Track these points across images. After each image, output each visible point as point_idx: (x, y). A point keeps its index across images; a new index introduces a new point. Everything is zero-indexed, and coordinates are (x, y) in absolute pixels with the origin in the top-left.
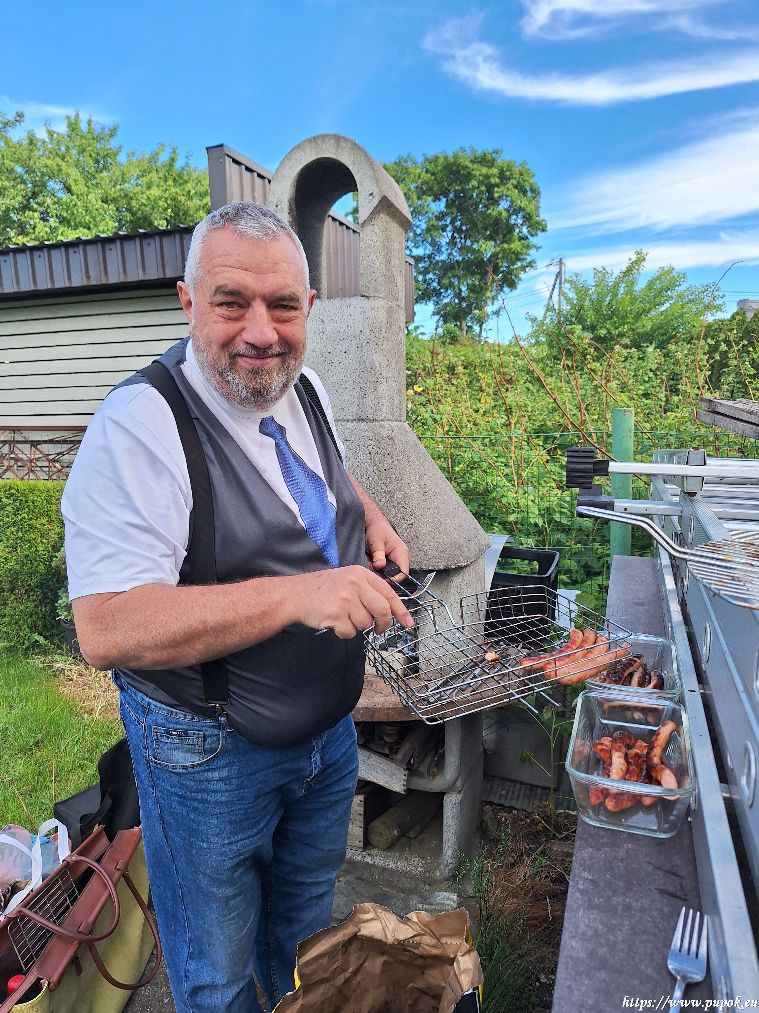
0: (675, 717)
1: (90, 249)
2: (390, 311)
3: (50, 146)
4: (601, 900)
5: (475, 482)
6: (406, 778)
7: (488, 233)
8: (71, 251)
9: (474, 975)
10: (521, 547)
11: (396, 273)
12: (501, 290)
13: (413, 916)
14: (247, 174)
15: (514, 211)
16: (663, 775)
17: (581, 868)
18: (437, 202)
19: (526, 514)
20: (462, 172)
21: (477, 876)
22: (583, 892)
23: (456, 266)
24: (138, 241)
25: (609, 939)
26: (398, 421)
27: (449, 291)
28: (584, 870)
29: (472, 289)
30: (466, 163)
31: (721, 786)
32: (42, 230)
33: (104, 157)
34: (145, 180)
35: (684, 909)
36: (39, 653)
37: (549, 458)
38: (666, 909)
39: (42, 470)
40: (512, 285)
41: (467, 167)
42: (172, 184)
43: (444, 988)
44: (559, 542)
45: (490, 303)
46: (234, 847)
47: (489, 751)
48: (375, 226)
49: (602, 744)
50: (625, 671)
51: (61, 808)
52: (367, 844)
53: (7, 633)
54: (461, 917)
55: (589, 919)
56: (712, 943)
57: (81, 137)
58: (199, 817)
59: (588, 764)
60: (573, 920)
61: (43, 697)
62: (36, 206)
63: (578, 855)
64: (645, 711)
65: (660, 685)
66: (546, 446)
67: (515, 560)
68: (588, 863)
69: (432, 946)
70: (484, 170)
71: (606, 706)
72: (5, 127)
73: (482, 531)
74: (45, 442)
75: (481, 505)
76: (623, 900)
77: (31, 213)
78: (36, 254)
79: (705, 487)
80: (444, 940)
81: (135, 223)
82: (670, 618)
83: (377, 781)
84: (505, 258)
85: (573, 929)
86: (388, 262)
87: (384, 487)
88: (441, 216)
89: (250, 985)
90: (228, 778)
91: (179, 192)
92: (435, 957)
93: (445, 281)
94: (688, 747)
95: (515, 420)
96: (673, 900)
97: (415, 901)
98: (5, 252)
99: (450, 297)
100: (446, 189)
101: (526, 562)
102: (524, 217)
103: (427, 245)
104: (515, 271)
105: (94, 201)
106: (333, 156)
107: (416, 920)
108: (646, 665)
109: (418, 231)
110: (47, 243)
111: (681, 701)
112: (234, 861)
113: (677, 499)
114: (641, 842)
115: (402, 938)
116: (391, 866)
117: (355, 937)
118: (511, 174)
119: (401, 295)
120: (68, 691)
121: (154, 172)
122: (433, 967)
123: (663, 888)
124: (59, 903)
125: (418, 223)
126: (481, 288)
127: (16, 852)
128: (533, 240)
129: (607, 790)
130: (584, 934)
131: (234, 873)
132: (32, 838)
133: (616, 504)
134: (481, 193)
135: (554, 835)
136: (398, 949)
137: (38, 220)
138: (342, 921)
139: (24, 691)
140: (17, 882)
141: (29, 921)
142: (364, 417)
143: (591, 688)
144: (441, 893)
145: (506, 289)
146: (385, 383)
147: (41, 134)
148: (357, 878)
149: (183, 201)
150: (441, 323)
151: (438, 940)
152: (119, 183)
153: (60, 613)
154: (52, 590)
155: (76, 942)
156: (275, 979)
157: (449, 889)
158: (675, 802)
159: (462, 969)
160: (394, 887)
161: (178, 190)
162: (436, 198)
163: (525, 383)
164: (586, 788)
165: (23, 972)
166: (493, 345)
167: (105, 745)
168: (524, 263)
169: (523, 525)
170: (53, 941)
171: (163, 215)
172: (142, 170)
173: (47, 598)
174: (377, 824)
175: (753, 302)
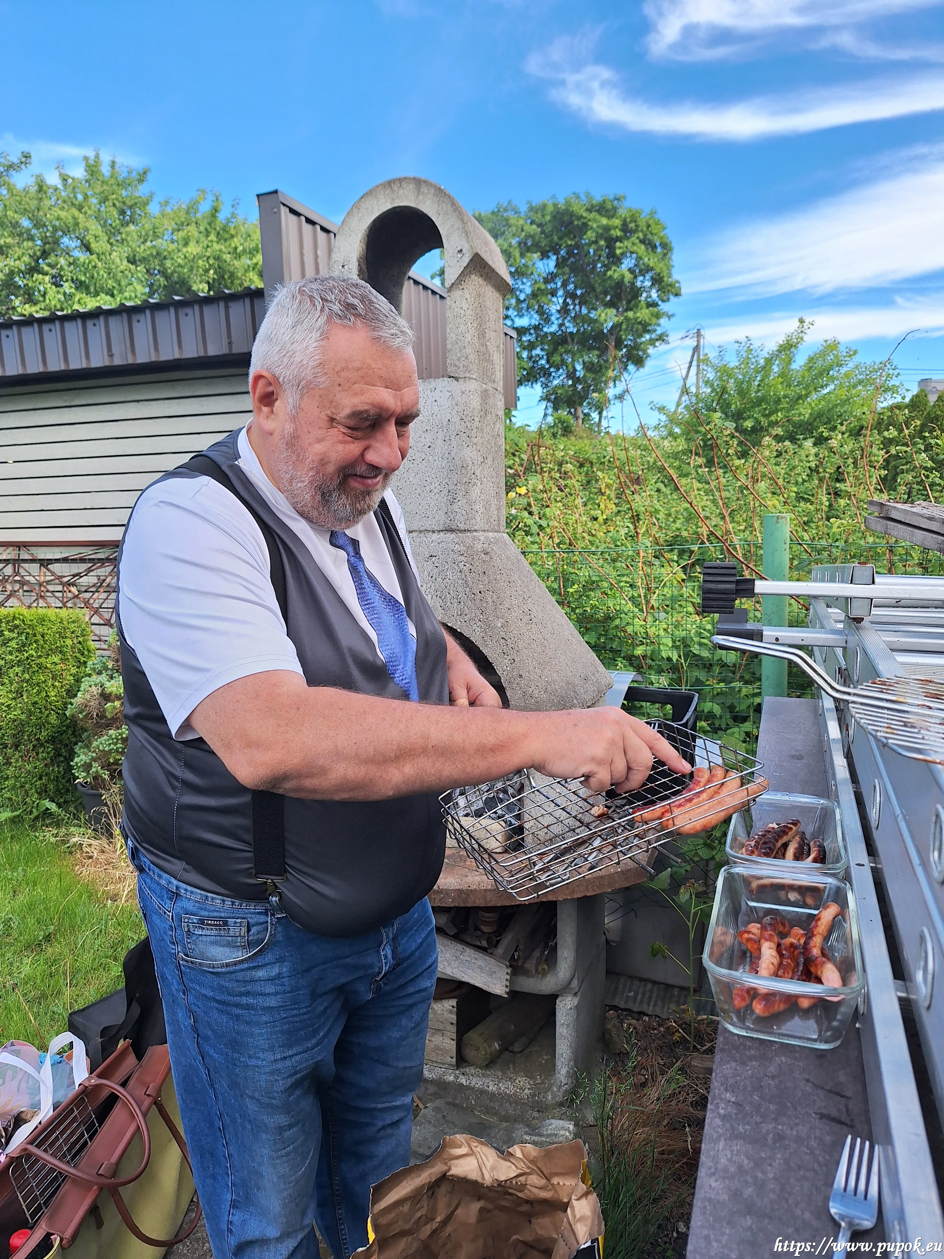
0: (840, 898)
1: (113, 322)
2: (485, 395)
3: (63, 194)
4: (747, 1127)
5: (593, 607)
6: (508, 977)
7: (608, 298)
8: (89, 323)
9: (593, 1223)
10: (651, 688)
11: (492, 348)
12: (625, 369)
13: (517, 1150)
14: (307, 228)
15: (641, 271)
16: (825, 970)
17: (722, 1088)
18: (545, 261)
19: (656, 647)
20: (576, 223)
21: (599, 1100)
22: (724, 1118)
23: (569, 340)
24: (172, 310)
25: (756, 1177)
26: (496, 532)
27: (561, 371)
28: (726, 1090)
29: (589, 367)
30: (582, 211)
31: (895, 983)
32: (54, 298)
33: (130, 208)
34: (181, 234)
35: (849, 1137)
36: (51, 824)
37: (684, 577)
38: (828, 1138)
39: (54, 596)
40: (639, 362)
41: (582, 217)
42: (215, 239)
43: (555, 1241)
44: (698, 682)
45: (611, 384)
46: (288, 1063)
47: (613, 942)
48: (466, 291)
49: (749, 932)
50: (777, 841)
51: (78, 1019)
52: (461, 1060)
53: (10, 799)
54: (576, 1151)
55: (732, 1151)
56: (885, 1181)
57: (103, 182)
58: (243, 1027)
59: (731, 957)
60: (712, 1153)
61: (56, 879)
62: (46, 268)
63: (718, 1071)
64: (802, 890)
65: (821, 858)
66: (681, 561)
67: (644, 704)
68: (731, 1081)
69: (541, 1188)
70: (604, 221)
71: (754, 885)
72: (7, 170)
73: (601, 668)
74: (57, 561)
75: (601, 635)
76: (775, 1127)
77: (40, 276)
78: (46, 327)
79: (875, 611)
80: (555, 1181)
81: (170, 289)
82: (834, 774)
83: (472, 982)
84: (630, 329)
85: (711, 1164)
86: (482, 335)
87: (478, 613)
88: (550, 278)
89: (310, 1237)
90: (279, 976)
91: (224, 250)
92: (545, 1201)
93: (556, 358)
94: (855, 936)
95: (644, 529)
96: (836, 1127)
97: (520, 1131)
98: (9, 325)
99: (562, 378)
100: (557, 244)
101: (657, 705)
102: (652, 279)
103: (532, 313)
104: (642, 346)
105: (118, 260)
106: (413, 205)
107: (521, 1156)
108: (803, 833)
109: (522, 297)
110: (59, 313)
111: (847, 878)
112: (290, 1081)
113: (841, 626)
114: (797, 1055)
115: (502, 1178)
116: (491, 1088)
117: (444, 1177)
118: (637, 226)
119: (499, 375)
120: (87, 872)
121: (194, 225)
122: (542, 1214)
123: (824, 1111)
124: (74, 1138)
125: (521, 287)
126: (601, 366)
127: (20, 1075)
128: (664, 307)
129: (755, 989)
130: (726, 1170)
131: (290, 1096)
132: (40, 1056)
133: (764, 633)
134: (599, 249)
135: (695, 1047)
136: (498, 1192)
137: (49, 285)
138: (428, 1157)
139: (32, 872)
140: (22, 1112)
141: (37, 1161)
142: (454, 527)
143: (735, 863)
144: (553, 1121)
145: (631, 367)
146: (479, 484)
147: (53, 179)
148: (448, 1104)
149: (228, 260)
150: (550, 411)
151: (548, 1180)
152: (150, 239)
153: (77, 774)
154: (66, 745)
155: (95, 1187)
156: (342, 1230)
157: (564, 1117)
158: (839, 1003)
159: (578, 1217)
160: (495, 1114)
161: (223, 247)
162: (544, 255)
163: (656, 483)
164: (728, 987)
165: (29, 1225)
166: (616, 437)
167: (133, 940)
168: (653, 336)
169: (653, 660)
170: (66, 1187)
171: (204, 277)
172: (179, 222)
173: (60, 755)
174: (473, 1036)
175: (937, 381)
